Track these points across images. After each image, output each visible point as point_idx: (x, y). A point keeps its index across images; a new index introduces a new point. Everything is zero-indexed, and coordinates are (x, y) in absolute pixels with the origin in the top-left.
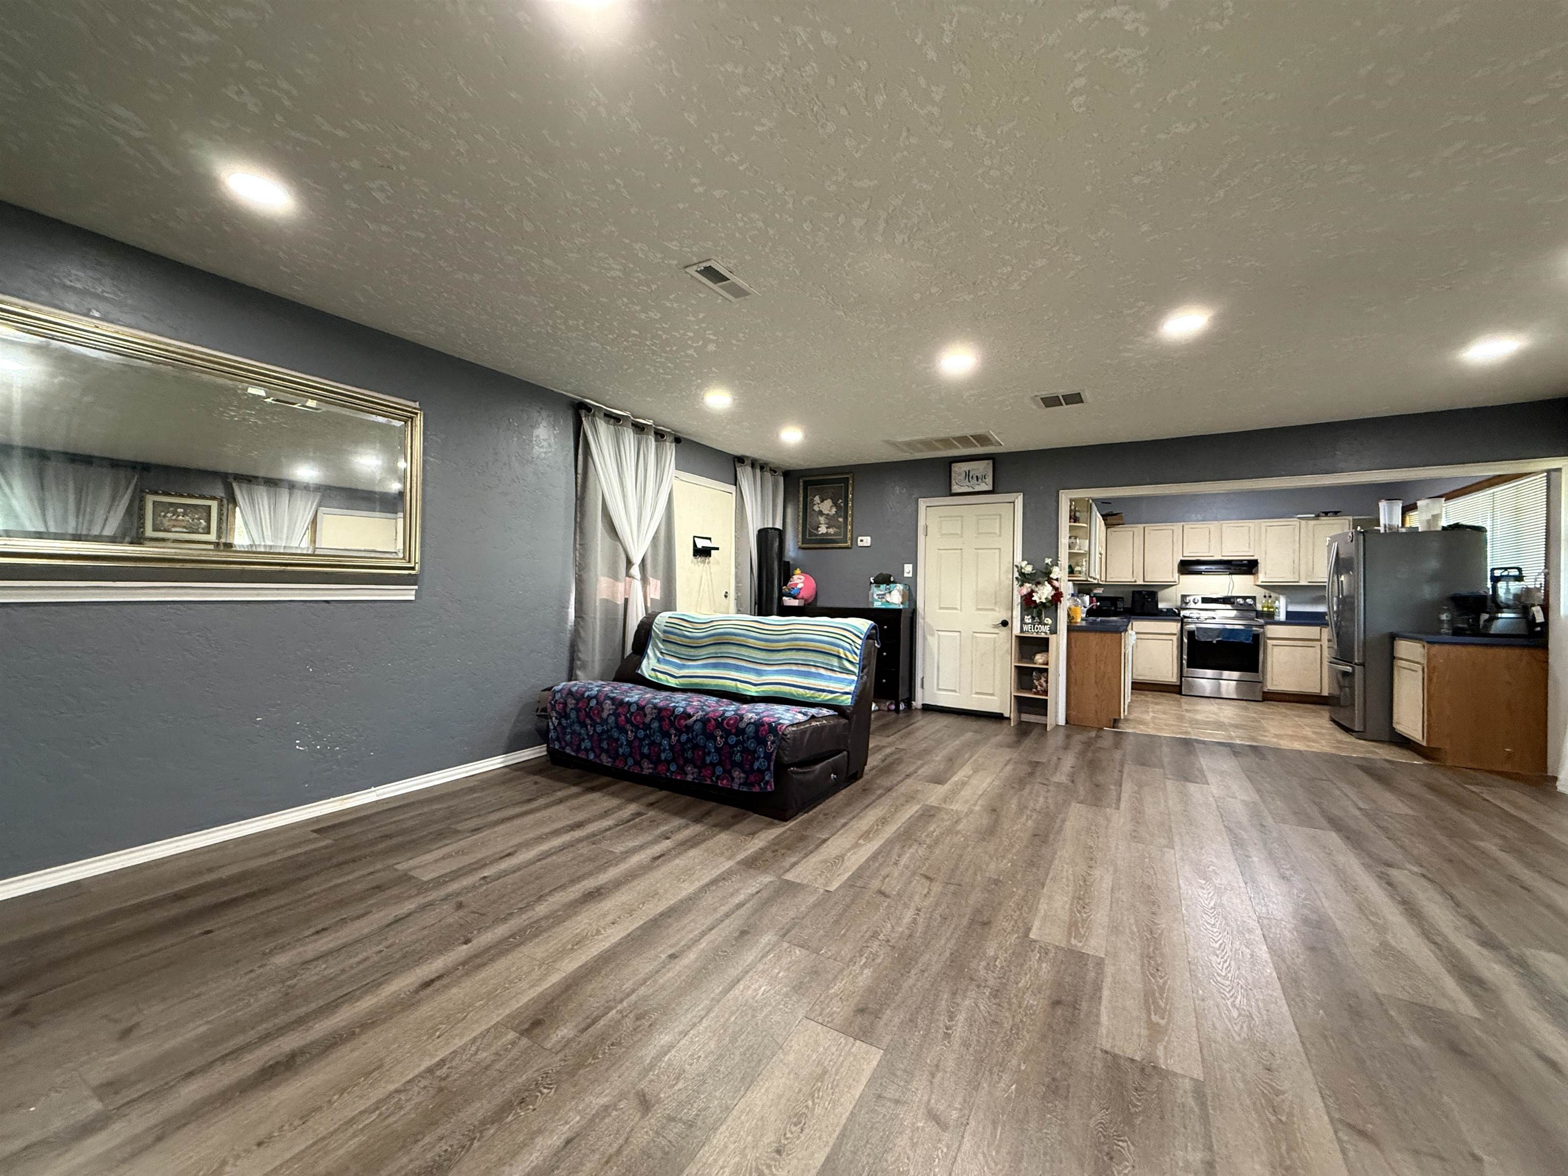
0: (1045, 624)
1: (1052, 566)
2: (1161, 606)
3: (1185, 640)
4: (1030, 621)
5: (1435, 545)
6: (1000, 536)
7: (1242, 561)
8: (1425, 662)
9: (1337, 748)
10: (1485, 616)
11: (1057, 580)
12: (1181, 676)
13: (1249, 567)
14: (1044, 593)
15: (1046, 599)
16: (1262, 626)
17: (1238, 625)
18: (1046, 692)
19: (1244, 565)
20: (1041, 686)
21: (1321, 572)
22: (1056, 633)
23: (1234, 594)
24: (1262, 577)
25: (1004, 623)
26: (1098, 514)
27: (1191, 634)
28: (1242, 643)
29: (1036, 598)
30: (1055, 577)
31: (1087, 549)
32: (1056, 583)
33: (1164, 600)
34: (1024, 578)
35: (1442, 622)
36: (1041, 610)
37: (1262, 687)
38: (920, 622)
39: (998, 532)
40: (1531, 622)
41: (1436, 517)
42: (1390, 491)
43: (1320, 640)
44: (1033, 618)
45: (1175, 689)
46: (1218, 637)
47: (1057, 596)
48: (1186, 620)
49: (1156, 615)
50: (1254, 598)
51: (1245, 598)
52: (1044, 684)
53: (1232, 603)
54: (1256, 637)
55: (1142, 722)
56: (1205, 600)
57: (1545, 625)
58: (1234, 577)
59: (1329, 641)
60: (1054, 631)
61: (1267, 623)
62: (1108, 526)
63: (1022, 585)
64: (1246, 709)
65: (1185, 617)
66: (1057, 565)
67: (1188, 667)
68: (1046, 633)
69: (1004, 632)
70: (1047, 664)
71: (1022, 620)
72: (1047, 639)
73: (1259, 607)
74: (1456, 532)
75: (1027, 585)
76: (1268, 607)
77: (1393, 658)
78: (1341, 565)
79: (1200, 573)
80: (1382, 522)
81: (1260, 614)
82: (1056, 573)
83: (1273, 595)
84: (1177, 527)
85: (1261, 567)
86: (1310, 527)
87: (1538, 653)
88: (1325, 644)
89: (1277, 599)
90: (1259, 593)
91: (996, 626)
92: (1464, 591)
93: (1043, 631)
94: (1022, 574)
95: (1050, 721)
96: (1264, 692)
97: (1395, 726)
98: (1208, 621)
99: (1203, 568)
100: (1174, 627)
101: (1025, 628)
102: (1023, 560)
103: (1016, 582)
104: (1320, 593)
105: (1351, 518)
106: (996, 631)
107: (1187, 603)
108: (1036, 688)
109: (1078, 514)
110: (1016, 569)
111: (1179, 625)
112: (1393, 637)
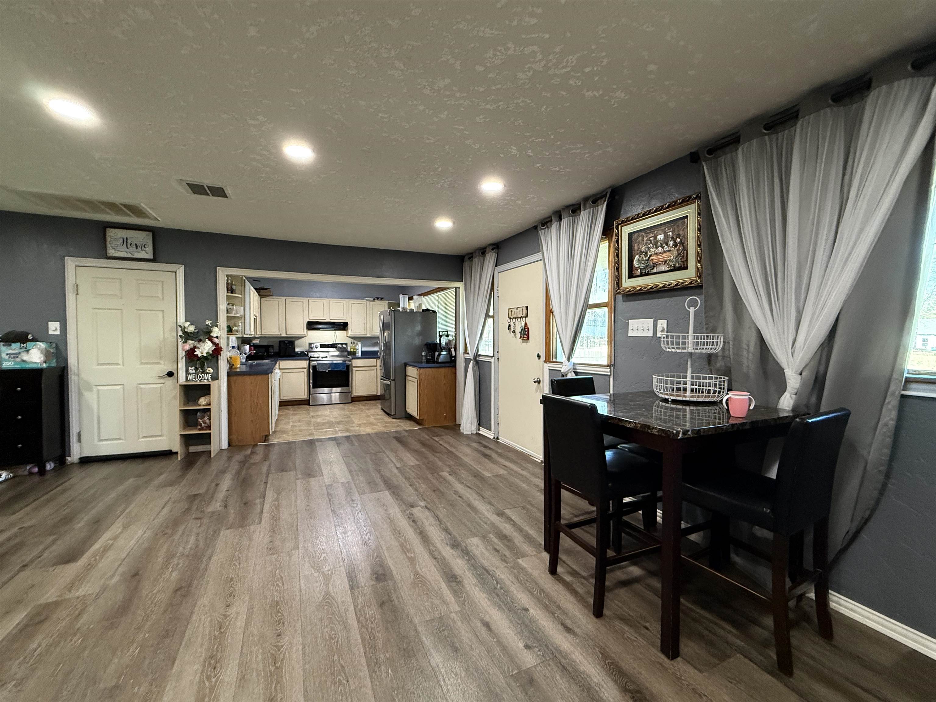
0: (207, 373)
1: (212, 327)
2: (297, 350)
3: (311, 371)
4: (194, 371)
5: (419, 318)
6: (163, 299)
7: (340, 323)
8: (418, 377)
9: (385, 427)
10: (437, 353)
11: (217, 337)
12: (310, 394)
13: (343, 326)
14: (206, 348)
15: (207, 353)
16: (350, 360)
17: (339, 360)
18: (209, 427)
19: (341, 325)
20: (205, 423)
21: (376, 330)
22: (218, 379)
23: (337, 342)
24: (350, 333)
25: (170, 374)
26: (252, 288)
27: (314, 367)
28: (341, 371)
29: (198, 352)
30: (215, 336)
31: (242, 313)
32: (216, 340)
33: (298, 347)
34: (187, 336)
35: (422, 356)
36: (204, 363)
37: (351, 395)
38: (73, 380)
39: (160, 296)
40: (451, 356)
41: (420, 305)
42: (404, 290)
43: (376, 366)
44: (196, 369)
45: (306, 402)
46: (329, 368)
47: (217, 351)
48: (311, 359)
49: (294, 356)
50: (346, 344)
51: (342, 344)
52: (208, 421)
53: (336, 347)
54: (348, 367)
55: (285, 432)
56: (322, 346)
57: (455, 357)
58: (337, 331)
59: (380, 366)
60: (215, 377)
61: (353, 359)
62: (261, 296)
63: (185, 342)
64: (343, 409)
65: (311, 357)
66: (217, 326)
67: (313, 388)
68: (208, 380)
69: (170, 381)
70: (210, 405)
71: (187, 370)
72: (210, 385)
73: (349, 349)
74: (427, 313)
75: (191, 342)
76: (353, 349)
77: (406, 376)
78: (385, 327)
79: (319, 329)
80: (401, 306)
81: (350, 353)
82: (215, 332)
83: (356, 342)
84: (305, 300)
85: (349, 326)
86: (371, 305)
87: (453, 370)
88: (379, 368)
89: (357, 344)
90: (349, 341)
91: (161, 377)
92: (430, 341)
93: (206, 379)
94: (185, 333)
95: (214, 448)
96: (352, 398)
97: (407, 410)
98: (323, 359)
99: (320, 326)
100: (304, 364)
101: (189, 377)
102: (186, 321)
103: (179, 340)
104: (375, 341)
105: (387, 302)
106: (162, 381)
107: (312, 348)
108: (201, 425)
109: (234, 287)
110: (179, 329)
111: (308, 362)
112: (406, 365)
